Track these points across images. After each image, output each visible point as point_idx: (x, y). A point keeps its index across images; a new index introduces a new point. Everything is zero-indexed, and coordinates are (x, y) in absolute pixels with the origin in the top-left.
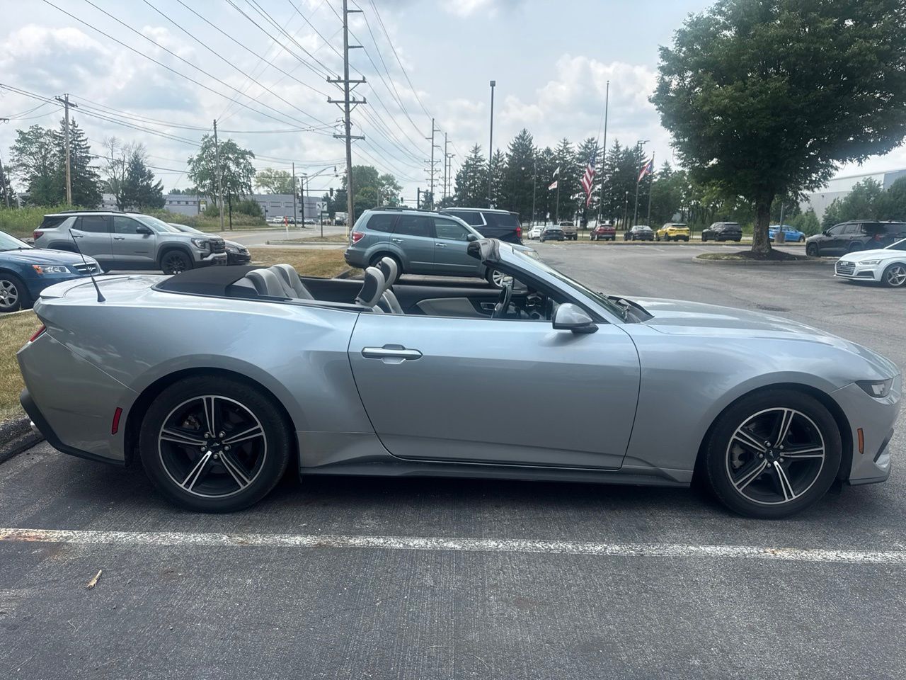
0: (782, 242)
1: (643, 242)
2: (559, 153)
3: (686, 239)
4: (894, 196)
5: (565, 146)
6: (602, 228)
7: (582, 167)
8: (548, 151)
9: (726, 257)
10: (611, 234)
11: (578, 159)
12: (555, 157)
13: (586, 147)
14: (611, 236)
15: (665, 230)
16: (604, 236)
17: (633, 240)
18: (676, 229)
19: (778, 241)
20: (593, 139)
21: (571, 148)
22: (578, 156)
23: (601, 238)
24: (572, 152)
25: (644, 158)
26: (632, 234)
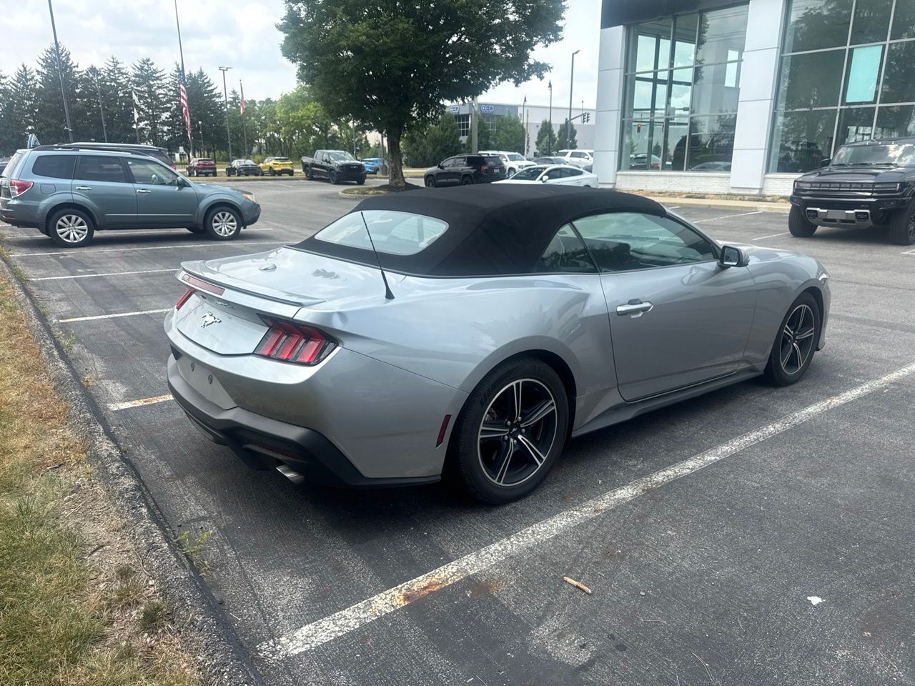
0: (386, 175)
1: (247, 178)
2: (109, 74)
3: (291, 173)
4: (442, 130)
5: (115, 66)
6: (201, 162)
7: (141, 92)
8: (93, 70)
9: (371, 192)
10: (212, 168)
11: (134, 82)
12: (104, 77)
13: (142, 69)
14: (211, 171)
15: (268, 164)
16: (204, 171)
17: (239, 176)
18: (280, 163)
19: (382, 174)
20: (148, 60)
21: (123, 68)
22: (133, 78)
23: (201, 173)
24: (125, 74)
25: (211, 85)
26: (235, 169)
